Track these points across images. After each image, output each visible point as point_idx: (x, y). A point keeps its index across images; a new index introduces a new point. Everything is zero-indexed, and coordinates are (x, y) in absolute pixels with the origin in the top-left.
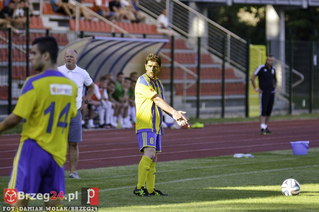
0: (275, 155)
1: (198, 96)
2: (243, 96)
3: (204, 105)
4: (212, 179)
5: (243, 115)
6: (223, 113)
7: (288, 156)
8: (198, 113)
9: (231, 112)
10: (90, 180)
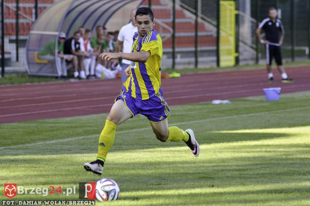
0: (250, 101)
1: (173, 48)
2: (214, 48)
3: (179, 56)
4: (196, 123)
5: (215, 65)
6: (196, 63)
7: (261, 101)
8: (174, 64)
9: (203, 62)
10: (85, 126)
